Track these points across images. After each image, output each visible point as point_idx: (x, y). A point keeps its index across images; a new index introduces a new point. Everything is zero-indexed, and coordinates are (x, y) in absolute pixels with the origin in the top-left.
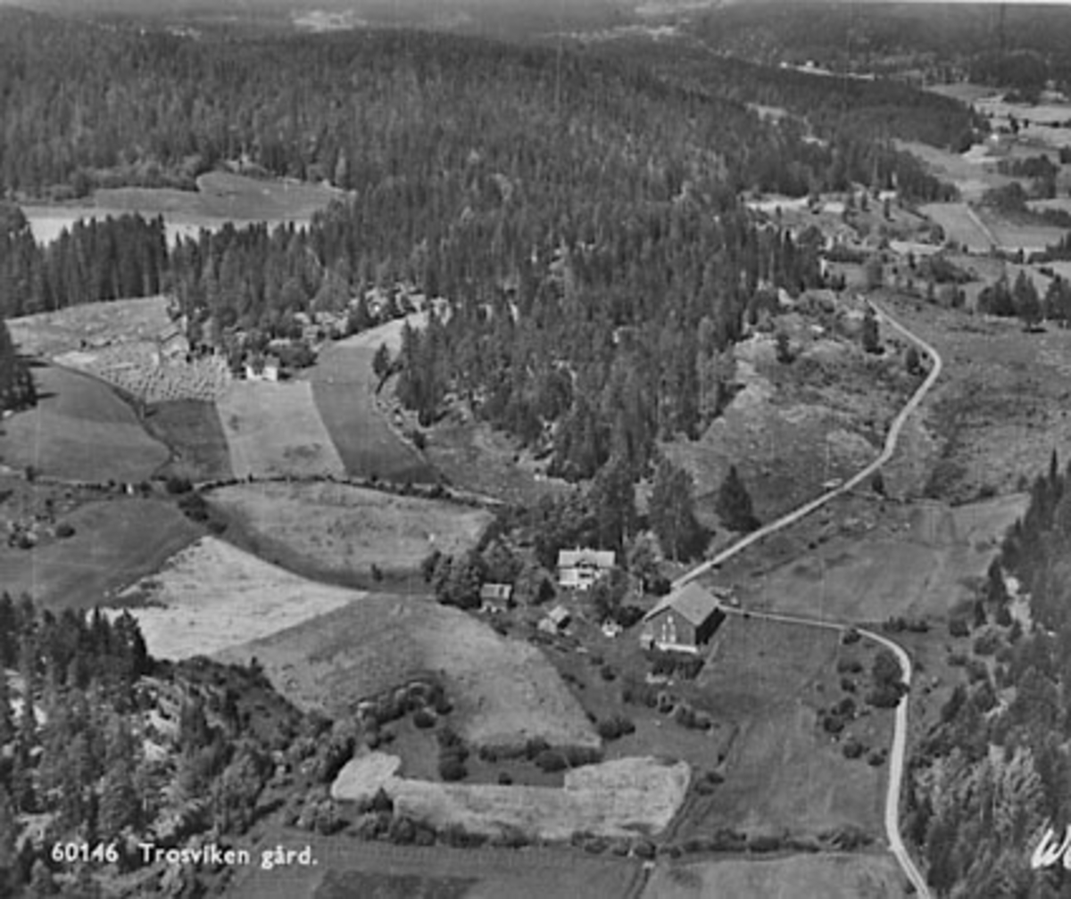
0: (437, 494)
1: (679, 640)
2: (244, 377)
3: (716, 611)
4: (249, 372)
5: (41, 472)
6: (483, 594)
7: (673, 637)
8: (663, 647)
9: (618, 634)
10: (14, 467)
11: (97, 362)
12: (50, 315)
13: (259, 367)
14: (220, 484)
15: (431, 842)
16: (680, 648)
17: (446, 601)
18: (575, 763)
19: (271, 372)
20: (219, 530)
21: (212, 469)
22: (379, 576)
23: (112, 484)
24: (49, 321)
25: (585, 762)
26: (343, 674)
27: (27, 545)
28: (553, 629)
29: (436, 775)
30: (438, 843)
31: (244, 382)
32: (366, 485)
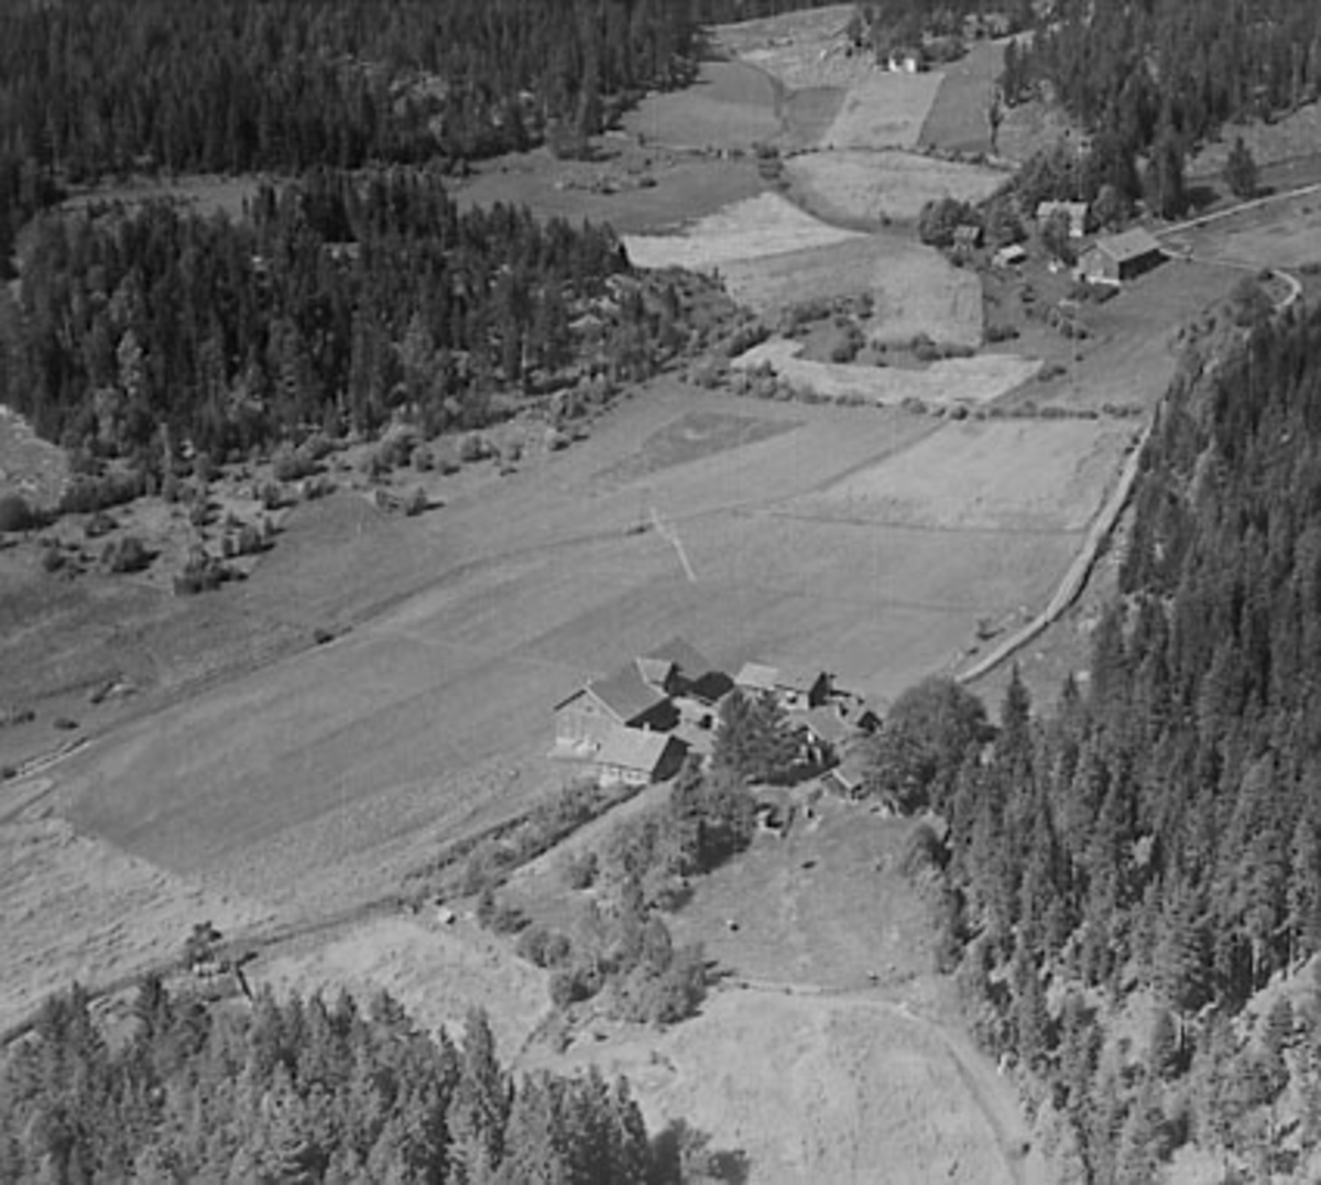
0: (977, 161)
1: (1106, 274)
2: (887, 69)
3: (1155, 252)
4: (892, 65)
5: (652, 139)
6: (956, 235)
7: (1101, 272)
8: (1092, 279)
9: (1060, 271)
10: (630, 134)
11: (773, 59)
12: (764, 21)
13: (900, 61)
14: (804, 152)
15: (788, 399)
16: (1106, 281)
17: (927, 242)
18: (949, 355)
19: (911, 65)
20: (783, 188)
21: (806, 140)
22: (887, 222)
23: (710, 150)
24: (761, 26)
25: (959, 355)
26: (794, 286)
27: (608, 191)
28: (1003, 264)
29: (828, 357)
30: (794, 401)
31: (885, 74)
32: (927, 154)
